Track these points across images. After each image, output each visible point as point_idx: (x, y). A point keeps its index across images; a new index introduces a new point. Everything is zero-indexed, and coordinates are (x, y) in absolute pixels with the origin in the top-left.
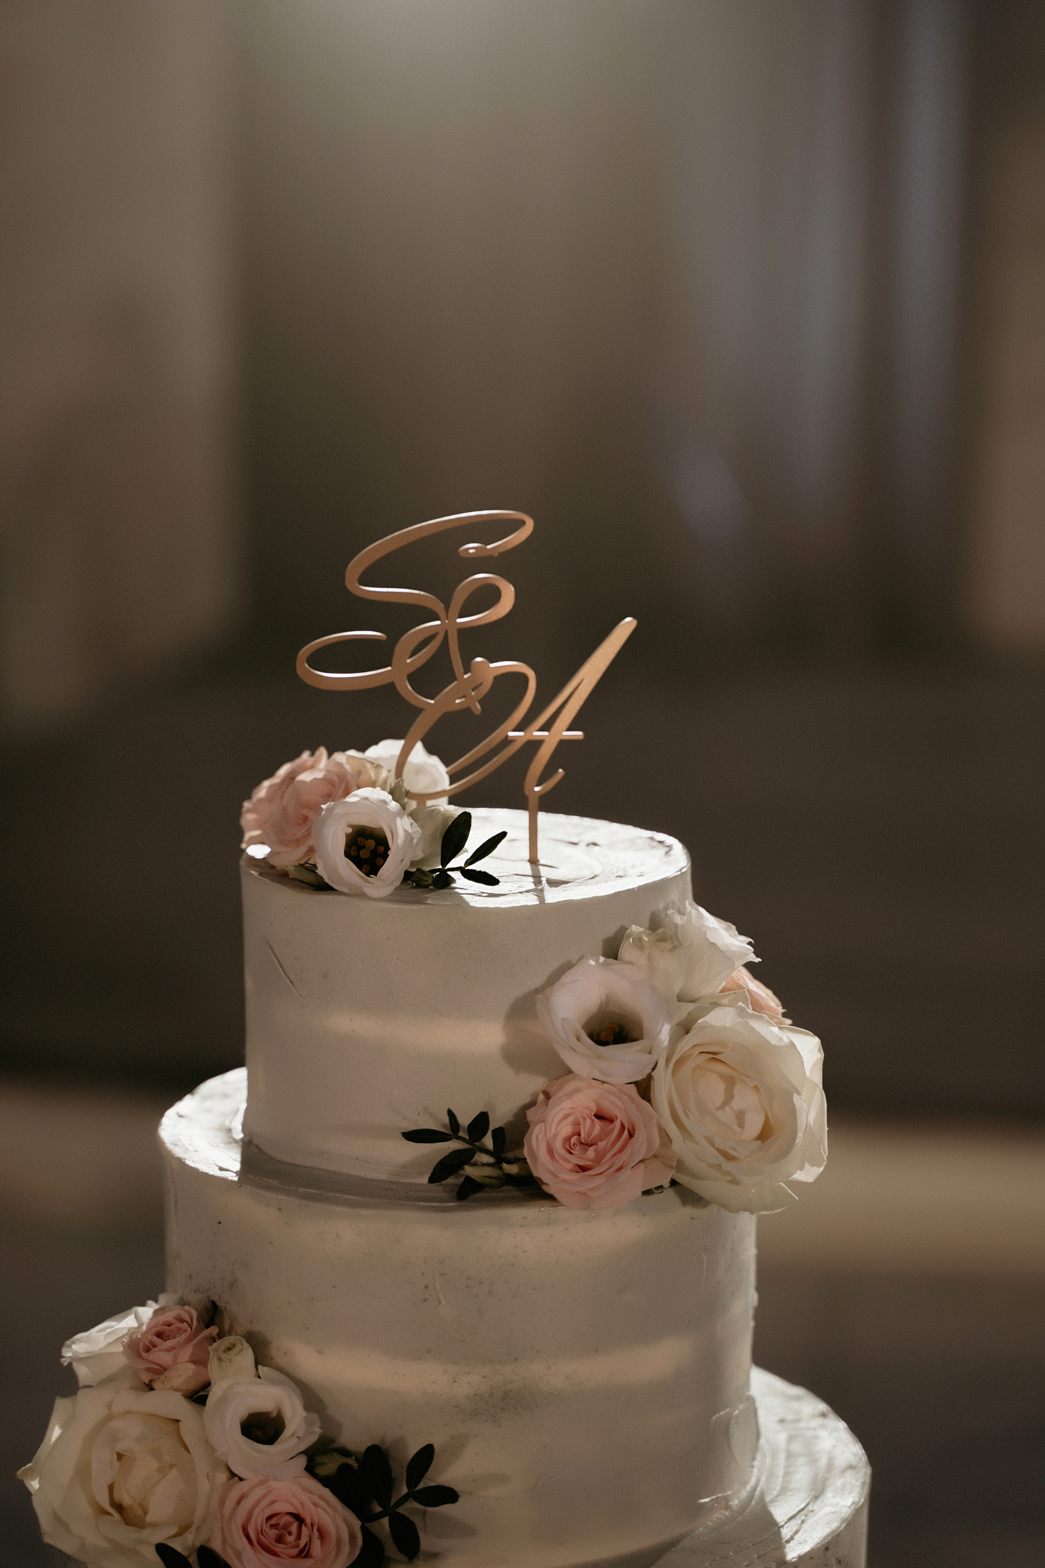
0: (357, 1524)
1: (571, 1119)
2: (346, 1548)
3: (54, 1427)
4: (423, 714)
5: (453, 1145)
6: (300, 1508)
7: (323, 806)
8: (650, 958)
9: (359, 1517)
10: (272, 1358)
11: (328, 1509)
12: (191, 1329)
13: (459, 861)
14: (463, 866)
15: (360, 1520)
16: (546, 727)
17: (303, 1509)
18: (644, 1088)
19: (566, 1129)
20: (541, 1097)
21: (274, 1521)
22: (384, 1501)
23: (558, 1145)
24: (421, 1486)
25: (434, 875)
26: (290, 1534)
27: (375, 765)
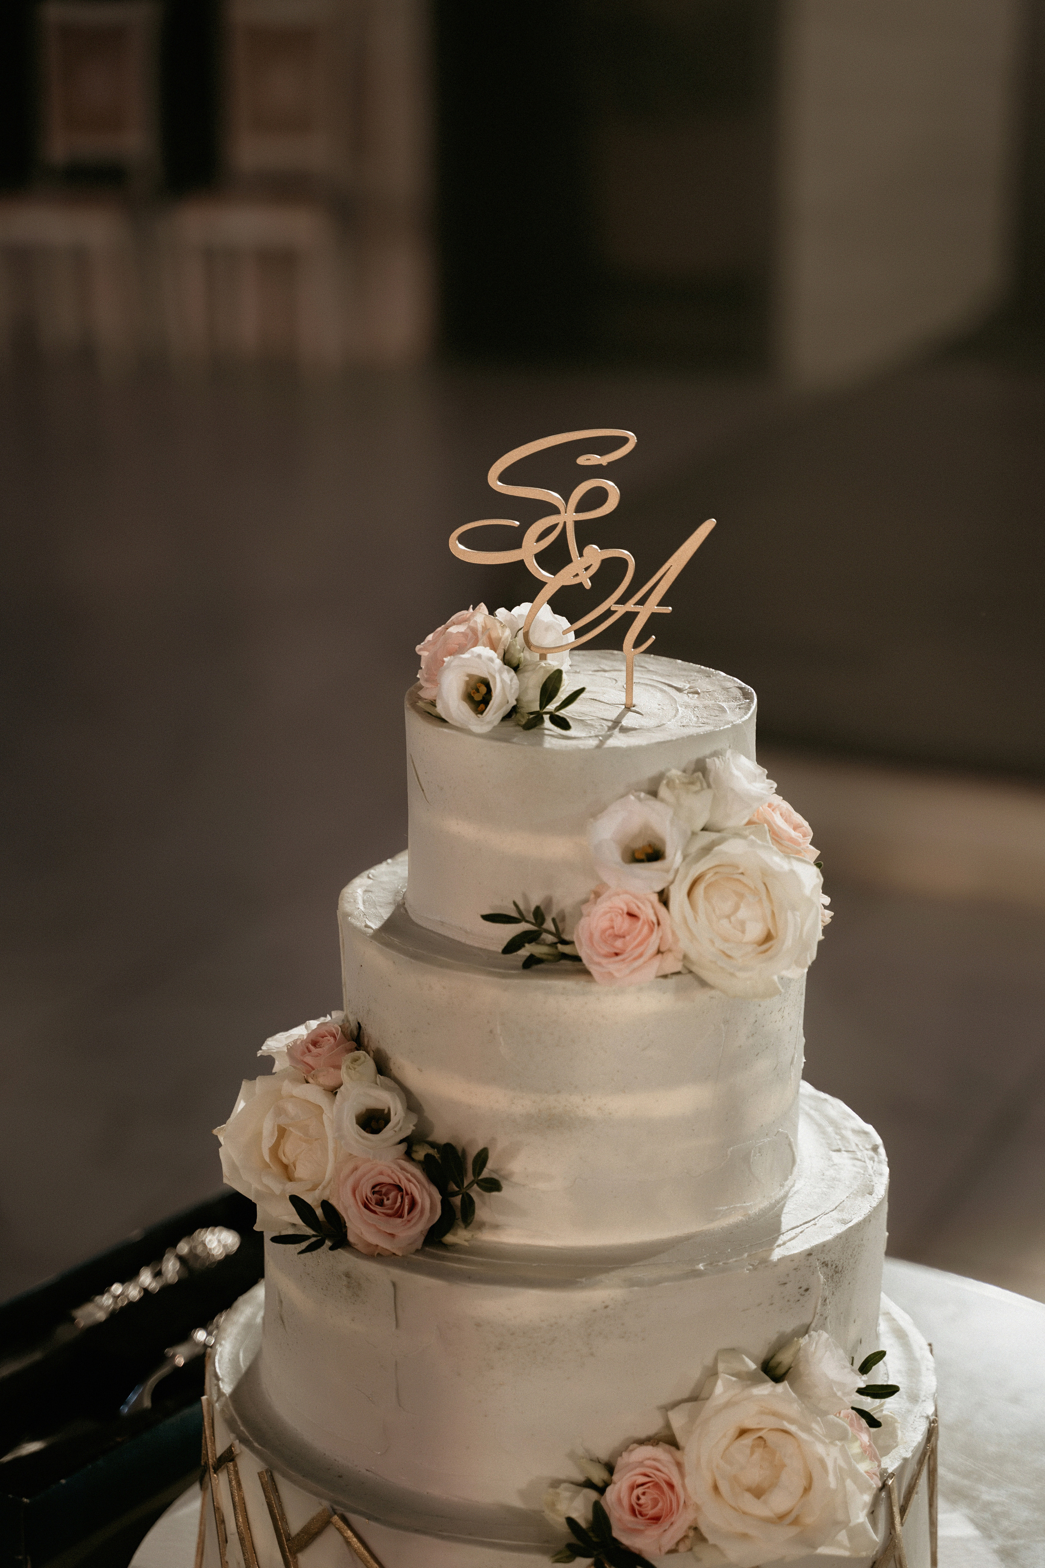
0: (438, 1197)
1: (608, 916)
2: (427, 1213)
3: (240, 1102)
4: (546, 586)
5: (523, 927)
6: (398, 1182)
7: (445, 659)
8: (678, 798)
9: (441, 1193)
10: (391, 1070)
11: (417, 1183)
12: (336, 1041)
13: (551, 707)
14: (553, 711)
15: (441, 1195)
16: (642, 602)
17: (400, 1182)
18: (664, 898)
19: (604, 924)
20: (592, 896)
21: (377, 1189)
22: (460, 1184)
23: (596, 936)
24: (480, 1178)
25: (532, 716)
26: (388, 1199)
27: (502, 625)
